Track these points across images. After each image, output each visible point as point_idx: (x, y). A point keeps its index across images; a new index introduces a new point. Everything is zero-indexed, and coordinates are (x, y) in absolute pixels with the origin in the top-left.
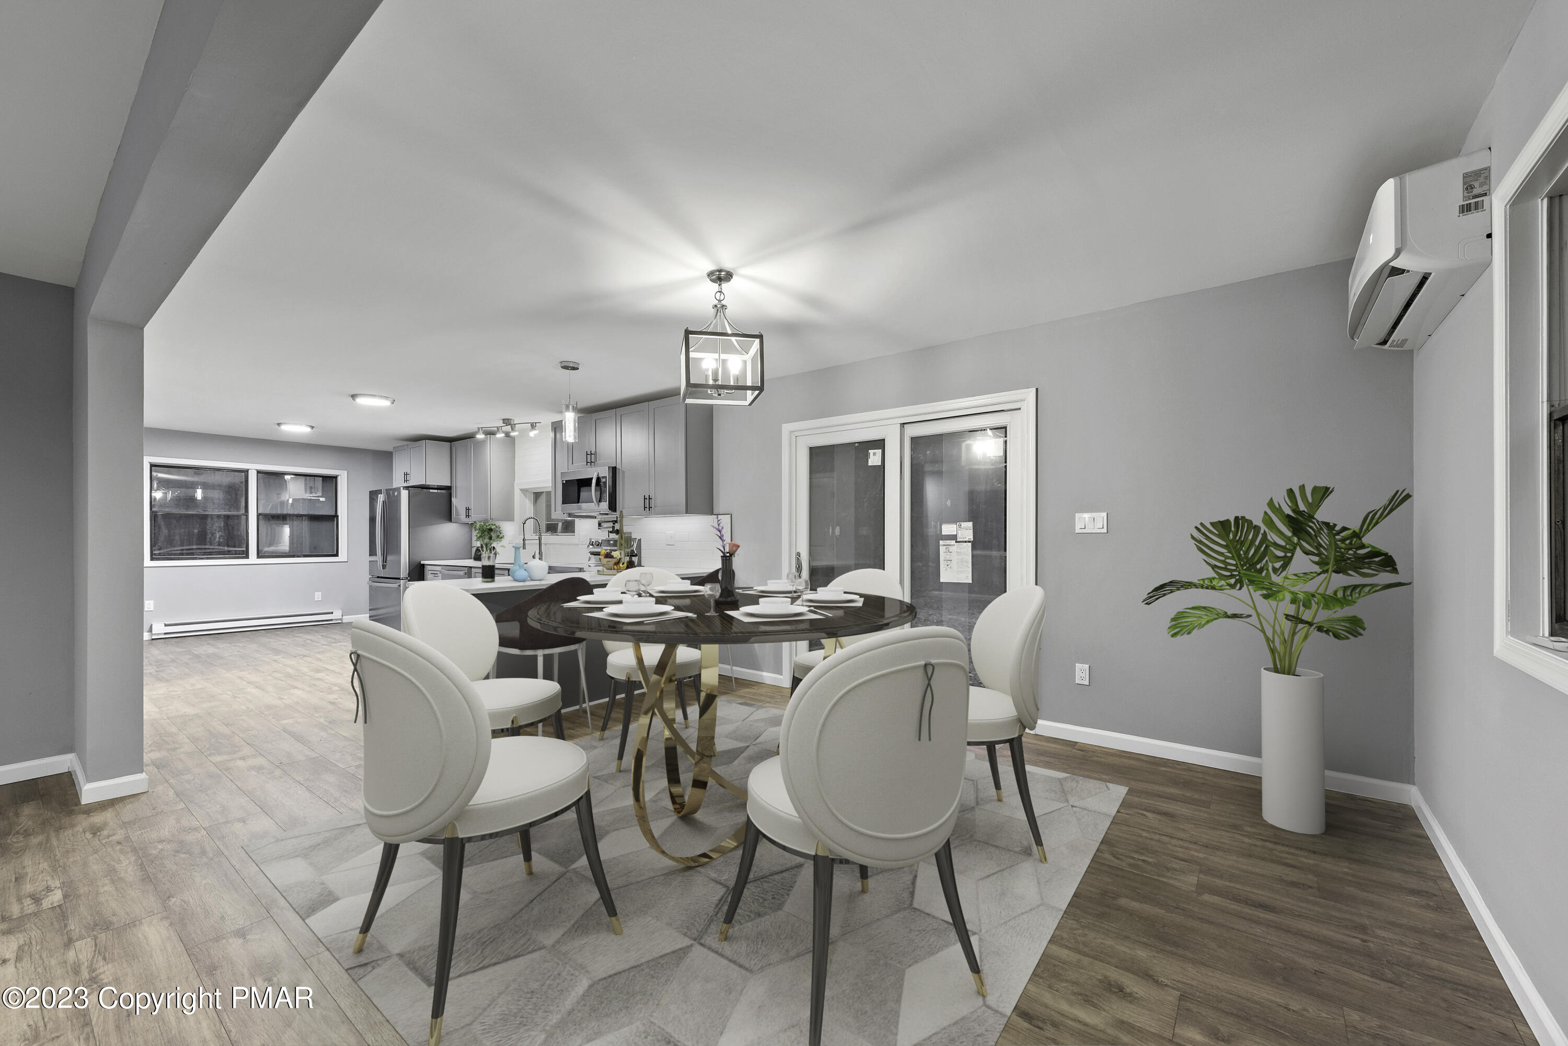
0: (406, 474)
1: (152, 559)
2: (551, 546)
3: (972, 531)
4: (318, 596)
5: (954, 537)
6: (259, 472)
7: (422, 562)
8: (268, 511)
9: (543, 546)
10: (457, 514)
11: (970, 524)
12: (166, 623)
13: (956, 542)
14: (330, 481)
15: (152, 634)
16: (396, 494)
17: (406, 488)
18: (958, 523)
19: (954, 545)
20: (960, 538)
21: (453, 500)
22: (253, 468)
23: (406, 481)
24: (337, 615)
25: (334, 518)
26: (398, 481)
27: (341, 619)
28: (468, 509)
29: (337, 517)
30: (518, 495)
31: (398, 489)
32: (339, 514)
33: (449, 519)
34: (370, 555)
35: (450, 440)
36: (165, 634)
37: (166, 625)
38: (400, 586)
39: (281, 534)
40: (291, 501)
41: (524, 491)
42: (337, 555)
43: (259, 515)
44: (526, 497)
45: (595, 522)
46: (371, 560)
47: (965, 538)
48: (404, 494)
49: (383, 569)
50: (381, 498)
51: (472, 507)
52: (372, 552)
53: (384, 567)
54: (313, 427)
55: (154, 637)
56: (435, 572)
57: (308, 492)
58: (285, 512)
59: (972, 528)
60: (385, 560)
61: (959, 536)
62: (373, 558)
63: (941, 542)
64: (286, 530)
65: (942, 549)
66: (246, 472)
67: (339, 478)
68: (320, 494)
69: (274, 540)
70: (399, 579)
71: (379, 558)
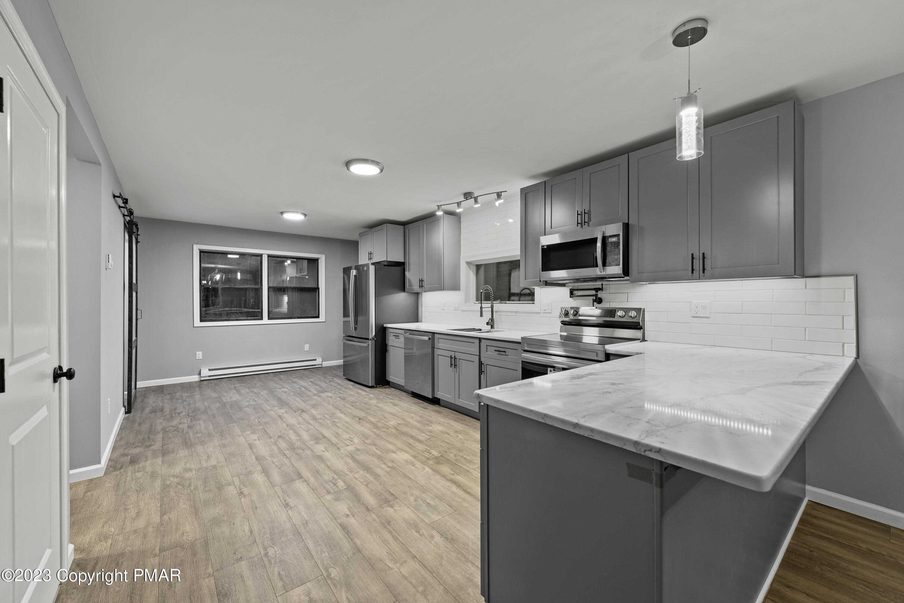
0: (370, 254)
1: (201, 321)
2: (503, 314)
4: (307, 347)
6: (269, 256)
7: (385, 325)
8: (275, 285)
9: (494, 313)
10: (410, 285)
12: (210, 368)
14: (313, 262)
15: (201, 377)
16: (365, 268)
17: (373, 264)
21: (407, 273)
22: (265, 252)
23: (370, 259)
24: (319, 361)
25: (316, 290)
26: (363, 260)
27: (321, 364)
28: (421, 281)
29: (319, 289)
30: (463, 267)
31: (367, 265)
32: (320, 286)
33: (403, 289)
34: (344, 317)
35: (404, 224)
36: (209, 376)
37: (210, 370)
38: (369, 345)
39: (282, 300)
40: (288, 278)
41: (469, 264)
42: (318, 317)
43: (269, 288)
44: (470, 269)
45: (566, 291)
46: (344, 320)
48: (372, 269)
49: (355, 330)
50: (354, 272)
51: (425, 279)
52: (346, 314)
53: (356, 329)
54: (305, 215)
55: (202, 379)
56: (397, 335)
57: (299, 272)
58: (285, 286)
60: (356, 322)
62: (346, 319)
64: (286, 298)
66: (261, 256)
67: (320, 260)
68: (306, 273)
69: (279, 304)
70: (368, 339)
71: (351, 318)
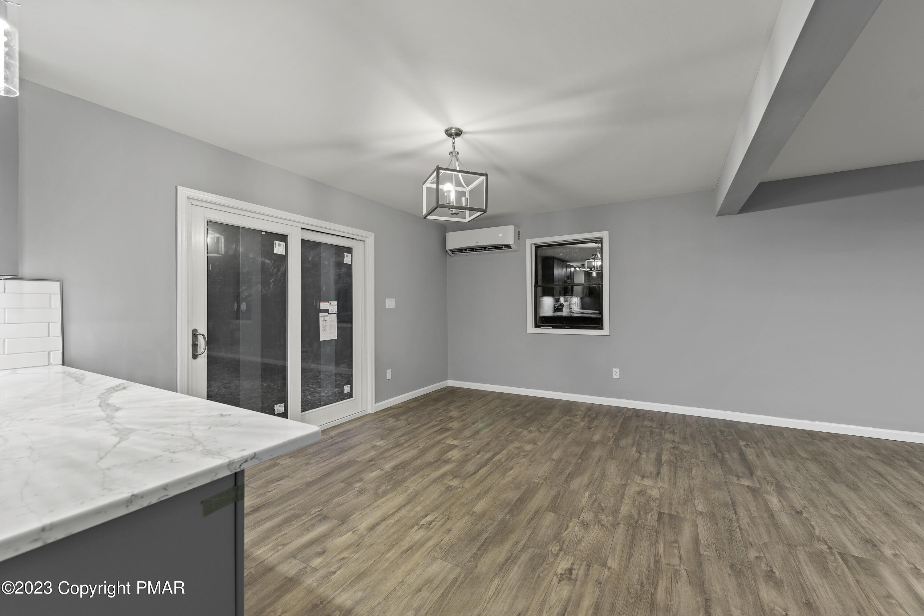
3: (337, 307)
5: (327, 311)
11: (336, 303)
13: (329, 314)
18: (329, 302)
19: (328, 316)
20: (331, 311)
47: (333, 311)
59: (337, 305)
61: (330, 310)
63: (321, 314)
65: (321, 319)
